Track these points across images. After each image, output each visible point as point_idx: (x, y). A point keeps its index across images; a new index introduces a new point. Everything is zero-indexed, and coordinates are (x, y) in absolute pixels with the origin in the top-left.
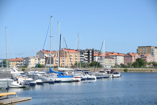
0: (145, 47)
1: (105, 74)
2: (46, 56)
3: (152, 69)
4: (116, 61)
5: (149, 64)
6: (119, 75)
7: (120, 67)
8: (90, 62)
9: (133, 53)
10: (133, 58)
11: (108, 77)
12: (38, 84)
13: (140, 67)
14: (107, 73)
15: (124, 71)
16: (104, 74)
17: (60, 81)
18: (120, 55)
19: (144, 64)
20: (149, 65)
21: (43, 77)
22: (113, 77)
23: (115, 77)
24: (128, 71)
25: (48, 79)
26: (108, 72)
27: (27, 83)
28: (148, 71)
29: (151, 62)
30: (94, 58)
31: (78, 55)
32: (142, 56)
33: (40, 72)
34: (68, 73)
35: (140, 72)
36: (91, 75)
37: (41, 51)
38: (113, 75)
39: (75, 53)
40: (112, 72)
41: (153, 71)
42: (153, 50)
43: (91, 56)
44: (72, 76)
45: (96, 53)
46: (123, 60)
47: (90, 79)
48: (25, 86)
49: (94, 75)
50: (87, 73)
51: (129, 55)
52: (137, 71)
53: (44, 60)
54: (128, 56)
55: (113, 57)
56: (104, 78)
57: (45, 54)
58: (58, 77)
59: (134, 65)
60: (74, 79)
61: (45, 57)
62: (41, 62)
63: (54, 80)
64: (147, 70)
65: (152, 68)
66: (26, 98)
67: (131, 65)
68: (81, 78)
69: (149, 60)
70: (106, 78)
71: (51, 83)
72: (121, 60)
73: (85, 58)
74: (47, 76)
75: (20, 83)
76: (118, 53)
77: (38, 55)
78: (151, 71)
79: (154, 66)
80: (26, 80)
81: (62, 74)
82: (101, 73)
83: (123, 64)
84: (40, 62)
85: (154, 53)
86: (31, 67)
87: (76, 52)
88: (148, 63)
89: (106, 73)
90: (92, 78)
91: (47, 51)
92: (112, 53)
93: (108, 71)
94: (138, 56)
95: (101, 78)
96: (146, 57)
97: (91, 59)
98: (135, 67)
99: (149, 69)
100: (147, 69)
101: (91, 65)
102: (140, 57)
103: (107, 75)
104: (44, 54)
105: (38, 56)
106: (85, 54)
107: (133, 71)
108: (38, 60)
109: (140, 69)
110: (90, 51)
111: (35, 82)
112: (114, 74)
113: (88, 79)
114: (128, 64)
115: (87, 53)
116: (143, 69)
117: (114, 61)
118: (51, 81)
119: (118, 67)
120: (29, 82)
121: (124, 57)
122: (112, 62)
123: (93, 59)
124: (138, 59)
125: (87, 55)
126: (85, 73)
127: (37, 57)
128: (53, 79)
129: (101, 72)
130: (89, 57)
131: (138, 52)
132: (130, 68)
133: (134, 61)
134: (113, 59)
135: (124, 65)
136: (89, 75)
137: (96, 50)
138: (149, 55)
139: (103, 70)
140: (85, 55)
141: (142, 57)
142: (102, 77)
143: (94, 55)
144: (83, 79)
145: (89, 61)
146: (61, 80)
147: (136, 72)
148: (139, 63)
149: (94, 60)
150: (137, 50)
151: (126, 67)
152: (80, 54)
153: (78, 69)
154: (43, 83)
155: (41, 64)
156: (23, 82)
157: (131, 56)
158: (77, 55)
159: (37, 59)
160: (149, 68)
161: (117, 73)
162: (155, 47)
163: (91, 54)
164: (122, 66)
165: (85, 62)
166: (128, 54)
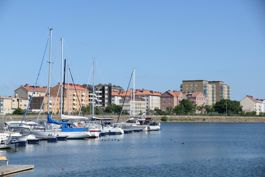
0: (193, 81)
1: (136, 125)
2: (30, 96)
3: (205, 117)
4: (147, 103)
5: (201, 108)
6: (158, 127)
7: (155, 114)
8: (106, 105)
9: (174, 91)
10: (175, 99)
11: (141, 130)
12: (31, 142)
13: (186, 114)
14: (139, 123)
15: (162, 120)
16: (134, 125)
17: (66, 137)
18: (154, 94)
19: (193, 109)
20: (199, 110)
21: (35, 130)
22: (149, 131)
23: (152, 130)
24: (168, 121)
25: (46, 134)
26: (141, 122)
27: (13, 142)
28: (199, 121)
29: (203, 106)
30: (112, 99)
31: (85, 93)
32: (190, 96)
33: (28, 123)
34: (79, 124)
35: (187, 121)
36: (115, 127)
37: (22, 87)
38: (148, 128)
39: (81, 91)
40: (147, 121)
41: (207, 121)
42: (206, 87)
43: (106, 96)
44: (87, 130)
45: (115, 90)
46: (159, 102)
47: (114, 134)
48: (10, 146)
49: (119, 127)
50: (109, 124)
51: (169, 94)
52: (182, 120)
53: (27, 102)
54: (167, 96)
55: (143, 98)
56: (135, 131)
57: (29, 93)
58: (62, 131)
59: (177, 111)
60: (90, 134)
61: (29, 98)
62: (23, 106)
63: (55, 135)
64: (198, 119)
65: (204, 115)
66: (24, 166)
67: (172, 110)
68: (99, 133)
69: (199, 102)
70: (138, 131)
71: (51, 140)
72: (155, 102)
73: (96, 98)
74: (42, 129)
75: (2, 141)
76: (151, 92)
77: (17, 93)
78: (204, 120)
79: (208, 112)
80: (12, 135)
81: (69, 125)
82: (129, 124)
83: (160, 108)
84: (21, 105)
85: (207, 92)
86: (5, 114)
87: (83, 88)
88: (198, 107)
89: (137, 123)
90: (116, 132)
91: (33, 87)
92: (142, 92)
93: (141, 120)
94: (182, 97)
95: (130, 132)
96: (195, 98)
97: (106, 101)
98: (177, 114)
99: (200, 117)
100: (197, 116)
101: (108, 111)
102: (186, 98)
103: (140, 127)
104: (27, 93)
105: (17, 95)
106: (97, 92)
107: (176, 120)
108: (16, 102)
109: (186, 117)
110: (106, 88)
111: (25, 139)
112: (150, 125)
113: (111, 133)
114: (167, 108)
115: (101, 90)
116: (191, 117)
117: (144, 104)
118: (49, 137)
119: (152, 114)
120: (17, 139)
121: (161, 97)
122: (142, 106)
123: (110, 101)
124: (183, 100)
125: (100, 94)
126: (106, 124)
127: (15, 97)
128: (53, 134)
129: (129, 122)
130: (104, 97)
131: (182, 90)
132: (171, 115)
133: (176, 104)
134: (143, 100)
135: (160, 110)
136: (112, 126)
137: (114, 86)
138: (200, 95)
139: (133, 118)
140: (97, 94)
141: (189, 98)
142: (131, 130)
143: (112, 94)
144: (102, 135)
145: (103, 103)
146: (67, 135)
147: (180, 121)
148: (185, 107)
149: (112, 102)
150: (181, 87)
151: (164, 113)
152: (89, 93)
153: (94, 118)
154: (38, 141)
155: (23, 108)
156: (6, 139)
157: (171, 95)
158: (83, 94)
159: (16, 99)
160: (201, 114)
161: (154, 124)
162: (209, 82)
163: (106, 92)
164: (158, 112)
165: (97, 105)
166: (167, 92)
